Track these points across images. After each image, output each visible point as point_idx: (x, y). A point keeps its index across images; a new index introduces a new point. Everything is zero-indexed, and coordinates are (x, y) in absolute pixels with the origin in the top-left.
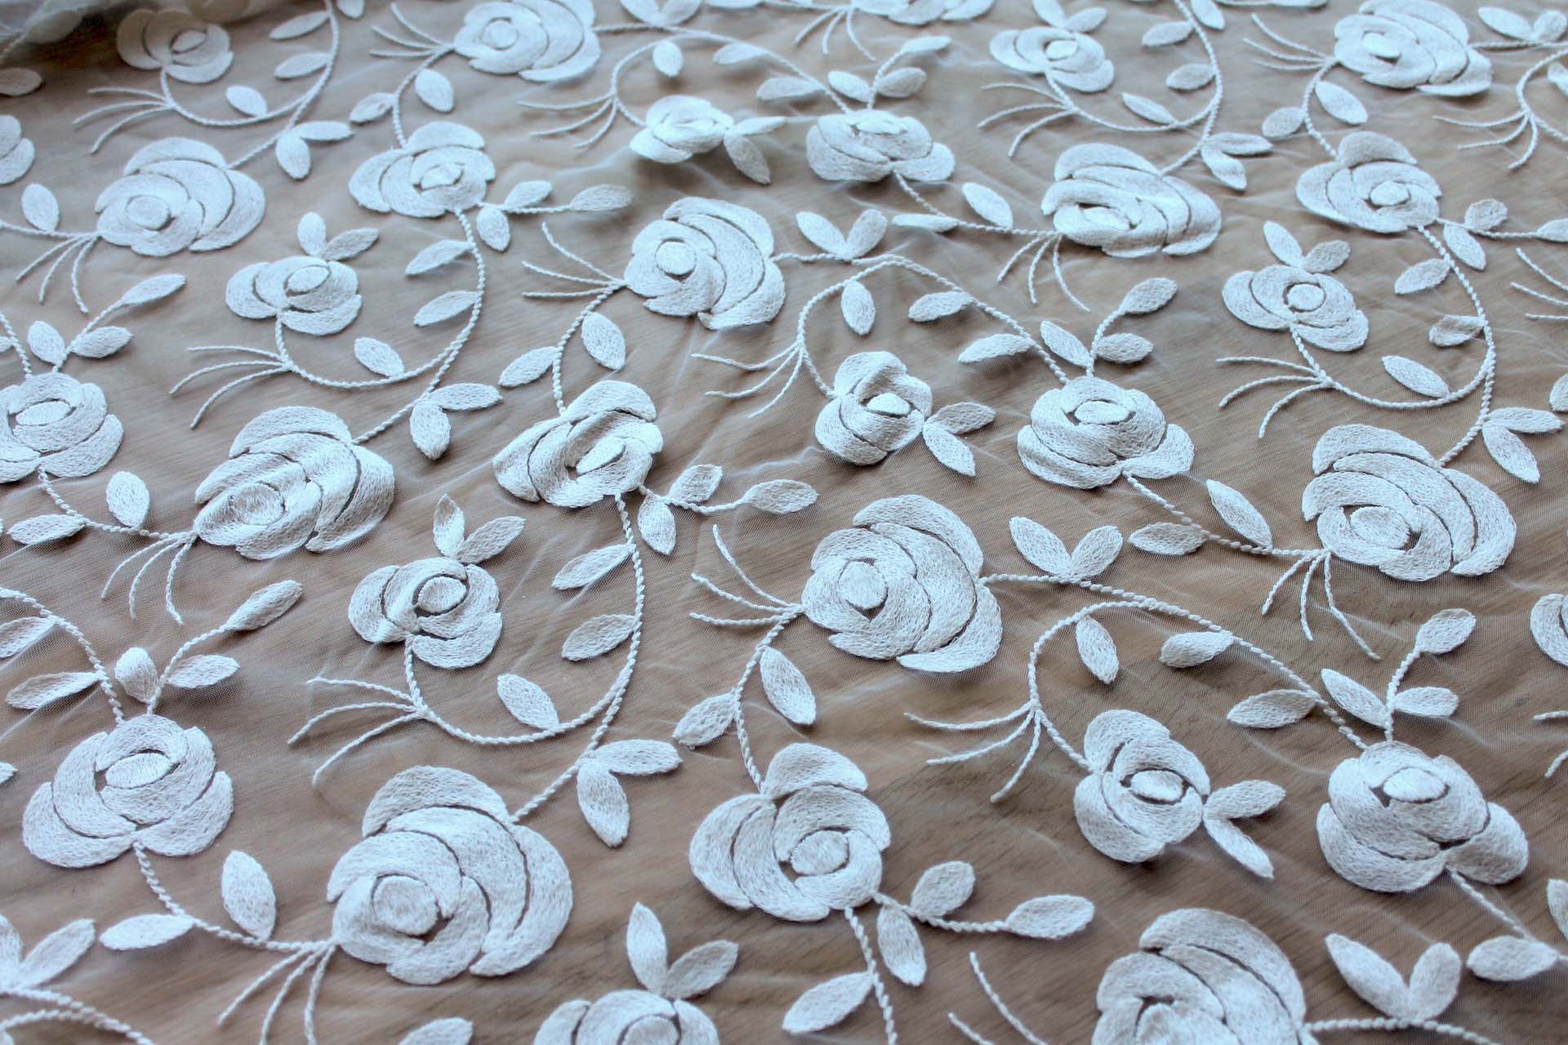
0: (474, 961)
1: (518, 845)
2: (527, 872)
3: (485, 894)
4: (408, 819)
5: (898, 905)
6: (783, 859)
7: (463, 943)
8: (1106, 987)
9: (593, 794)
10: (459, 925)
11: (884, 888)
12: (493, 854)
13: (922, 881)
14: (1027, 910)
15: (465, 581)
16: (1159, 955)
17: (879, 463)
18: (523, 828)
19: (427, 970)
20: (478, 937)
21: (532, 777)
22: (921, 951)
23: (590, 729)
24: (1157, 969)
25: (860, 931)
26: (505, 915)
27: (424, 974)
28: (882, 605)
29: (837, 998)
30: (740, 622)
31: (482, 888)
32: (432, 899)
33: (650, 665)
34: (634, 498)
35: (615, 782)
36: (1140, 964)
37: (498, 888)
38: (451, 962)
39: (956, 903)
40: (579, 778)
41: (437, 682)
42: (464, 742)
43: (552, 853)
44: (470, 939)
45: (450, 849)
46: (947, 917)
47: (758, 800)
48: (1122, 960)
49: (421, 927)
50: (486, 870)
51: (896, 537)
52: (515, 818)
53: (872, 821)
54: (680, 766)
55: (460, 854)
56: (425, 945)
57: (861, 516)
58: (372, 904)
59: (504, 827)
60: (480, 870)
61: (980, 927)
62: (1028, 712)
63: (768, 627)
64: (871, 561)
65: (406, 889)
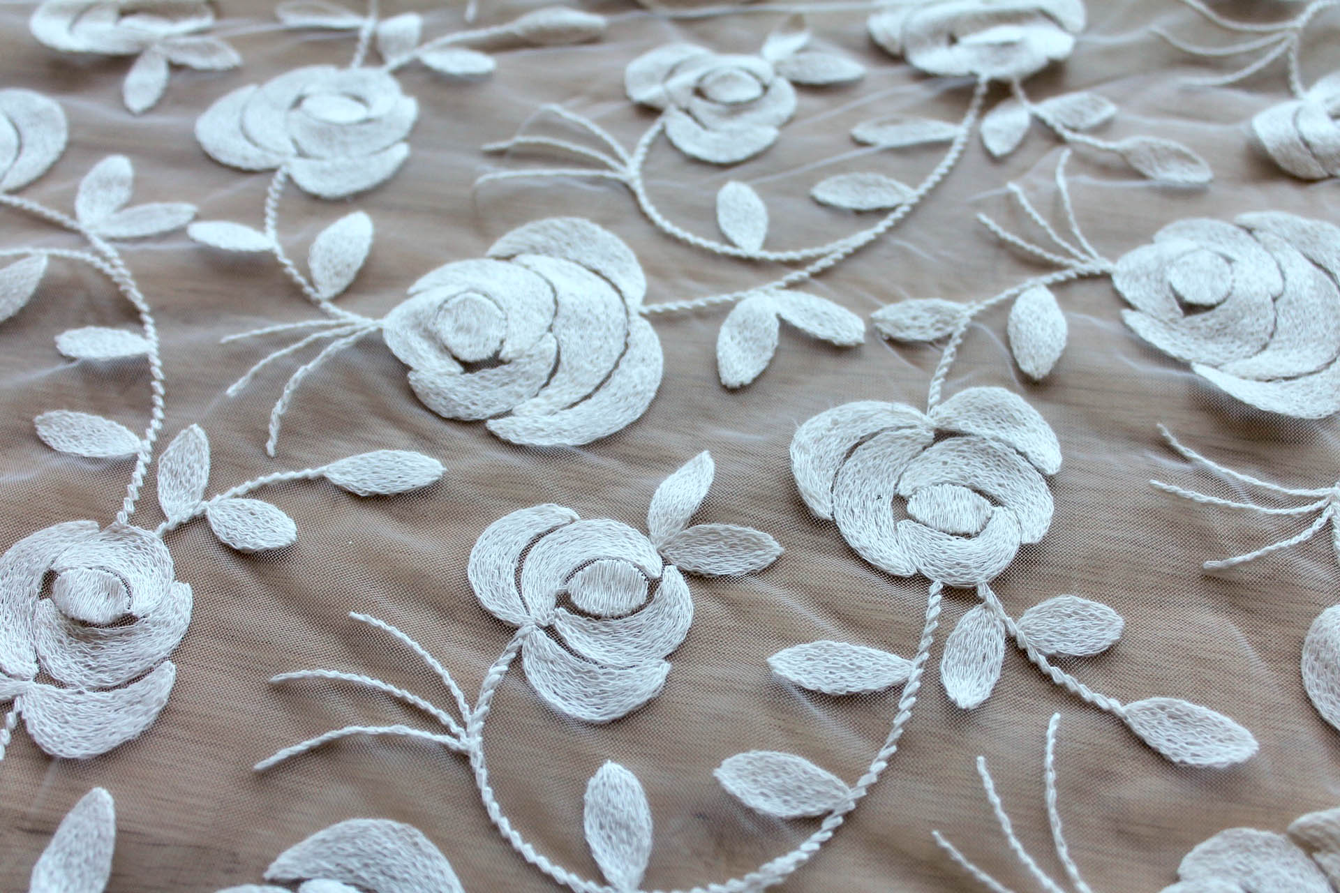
0: (494, 417)
1: (628, 335)
2: (617, 365)
3: (558, 361)
4: (542, 263)
5: (1002, 612)
6: (902, 493)
7: (500, 392)
8: (1207, 852)
9: (743, 326)
10: (509, 374)
11: (998, 583)
12: (594, 329)
13: (1050, 602)
14: (1163, 708)
15: (766, 88)
16: (1309, 855)
17: (1309, 181)
18: (646, 323)
19: (445, 398)
20: (520, 396)
21: (692, 284)
22: (994, 678)
23: (786, 270)
24: (1296, 871)
25: (933, 612)
26: (563, 390)
27: (440, 400)
28: (1210, 308)
29: (854, 668)
30: (1029, 247)
31: (558, 353)
32: (501, 335)
33: (897, 241)
34: (999, 92)
35: (775, 327)
36: (1274, 851)
37: (574, 363)
38: (474, 404)
39: (1074, 650)
40: (739, 307)
41: (668, 158)
42: (651, 222)
43: (656, 360)
44: (510, 393)
45: (556, 302)
46: (1053, 660)
47: (921, 419)
48: (1252, 831)
49: (467, 355)
50: (576, 339)
51: (1278, 255)
52: (645, 310)
53: (1035, 509)
54: (859, 345)
55: (562, 311)
56: (462, 373)
57: (1249, 218)
58: (440, 308)
59: (627, 313)
60: (571, 338)
61: (1087, 694)
62: (1320, 498)
63: (1059, 267)
64: (1229, 261)
65: (483, 312)
